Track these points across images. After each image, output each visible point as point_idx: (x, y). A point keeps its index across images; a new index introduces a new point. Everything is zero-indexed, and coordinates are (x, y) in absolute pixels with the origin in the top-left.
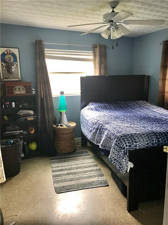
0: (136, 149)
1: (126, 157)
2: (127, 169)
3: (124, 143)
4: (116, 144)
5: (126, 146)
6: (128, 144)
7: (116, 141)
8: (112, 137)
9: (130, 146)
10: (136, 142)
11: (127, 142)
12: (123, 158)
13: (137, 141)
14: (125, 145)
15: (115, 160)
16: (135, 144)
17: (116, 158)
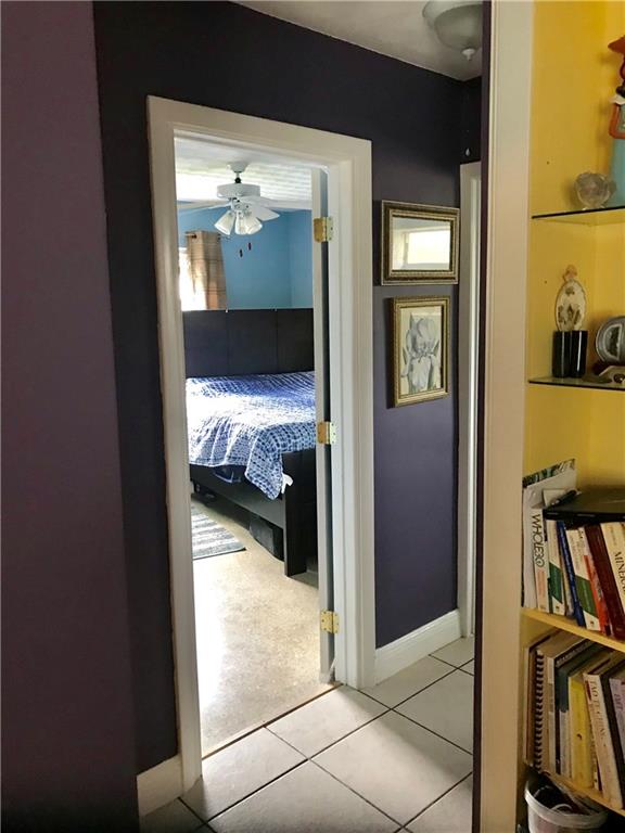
0: (296, 452)
1: (279, 465)
2: (281, 488)
3: (273, 441)
4: (258, 446)
5: (278, 445)
6: (280, 443)
7: (259, 440)
8: (250, 434)
9: (284, 446)
10: (295, 438)
11: (278, 438)
12: (272, 468)
13: (297, 435)
14: (275, 444)
15: (259, 475)
16: (293, 441)
17: (259, 472)
